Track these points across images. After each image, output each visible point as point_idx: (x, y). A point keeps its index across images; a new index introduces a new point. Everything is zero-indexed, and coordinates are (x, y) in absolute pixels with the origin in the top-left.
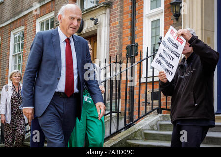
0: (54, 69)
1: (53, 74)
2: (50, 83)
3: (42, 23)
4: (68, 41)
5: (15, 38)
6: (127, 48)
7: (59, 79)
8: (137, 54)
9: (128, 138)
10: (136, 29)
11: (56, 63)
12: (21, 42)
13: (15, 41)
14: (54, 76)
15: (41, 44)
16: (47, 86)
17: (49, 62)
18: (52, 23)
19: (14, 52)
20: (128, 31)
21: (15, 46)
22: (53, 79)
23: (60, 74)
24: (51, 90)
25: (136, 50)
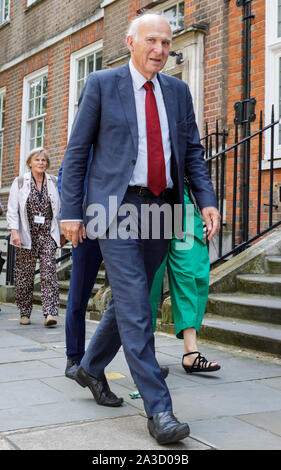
0: (123, 143)
1: (122, 153)
2: (117, 170)
3: (81, 62)
4: (149, 86)
6: (236, 107)
7: (134, 162)
8: (253, 118)
9: (239, 271)
10: (252, 71)
11: (128, 130)
12: (42, 96)
14: (124, 158)
15: (96, 96)
17: (114, 130)
20: (238, 76)
22: (123, 163)
23: (135, 151)
24: (120, 184)
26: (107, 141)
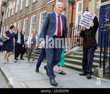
0: (53, 27)
1: (53, 29)
3: (42, 14)
4: (59, 16)
5: (33, 18)
6: (70, 24)
7: (55, 31)
8: (73, 26)
9: (68, 54)
10: (73, 18)
11: (54, 25)
12: (35, 20)
13: (33, 19)
14: (53, 30)
16: (51, 33)
17: (52, 24)
18: (45, 14)
19: (32, 23)
20: (71, 18)
21: (32, 21)
22: (53, 31)
23: (55, 29)
24: (52, 35)
25: (73, 25)
26: (50, 26)
